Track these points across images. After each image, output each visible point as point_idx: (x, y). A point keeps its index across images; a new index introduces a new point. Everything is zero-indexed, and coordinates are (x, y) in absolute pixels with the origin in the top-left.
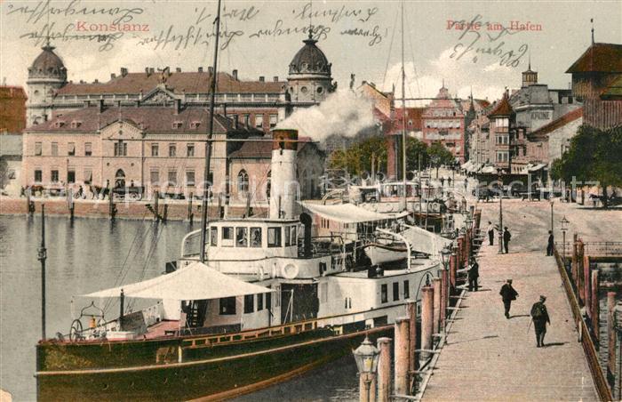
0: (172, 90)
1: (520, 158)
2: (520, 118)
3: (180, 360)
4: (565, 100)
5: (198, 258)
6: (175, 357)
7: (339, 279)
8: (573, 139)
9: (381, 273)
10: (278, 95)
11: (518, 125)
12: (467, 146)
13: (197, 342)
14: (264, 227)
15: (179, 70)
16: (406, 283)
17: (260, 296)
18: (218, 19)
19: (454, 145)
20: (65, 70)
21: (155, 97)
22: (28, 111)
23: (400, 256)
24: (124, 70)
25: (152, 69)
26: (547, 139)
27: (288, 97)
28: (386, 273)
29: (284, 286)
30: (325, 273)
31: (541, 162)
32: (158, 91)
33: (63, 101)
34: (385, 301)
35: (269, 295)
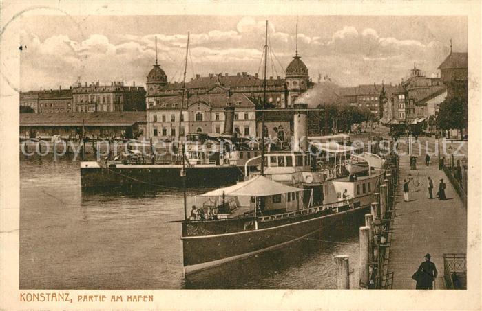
0: (223, 85)
1: (411, 116)
2: (410, 94)
3: (257, 228)
4: (435, 83)
5: (260, 173)
6: (253, 227)
7: (334, 182)
8: (441, 104)
9: (356, 179)
10: (280, 86)
11: (410, 98)
12: (382, 110)
13: (265, 218)
14: (293, 155)
15: (227, 74)
16: (369, 184)
17: (293, 193)
18: (266, 45)
19: (375, 110)
20: (166, 77)
21: (215, 89)
22: (147, 99)
23: (364, 169)
24: (198, 76)
25: (212, 75)
26: (426, 105)
27: (286, 87)
28: (359, 178)
29: (305, 187)
30: (326, 179)
31: (423, 117)
32: (216, 86)
33: (166, 93)
34: (358, 193)
35: (297, 193)
